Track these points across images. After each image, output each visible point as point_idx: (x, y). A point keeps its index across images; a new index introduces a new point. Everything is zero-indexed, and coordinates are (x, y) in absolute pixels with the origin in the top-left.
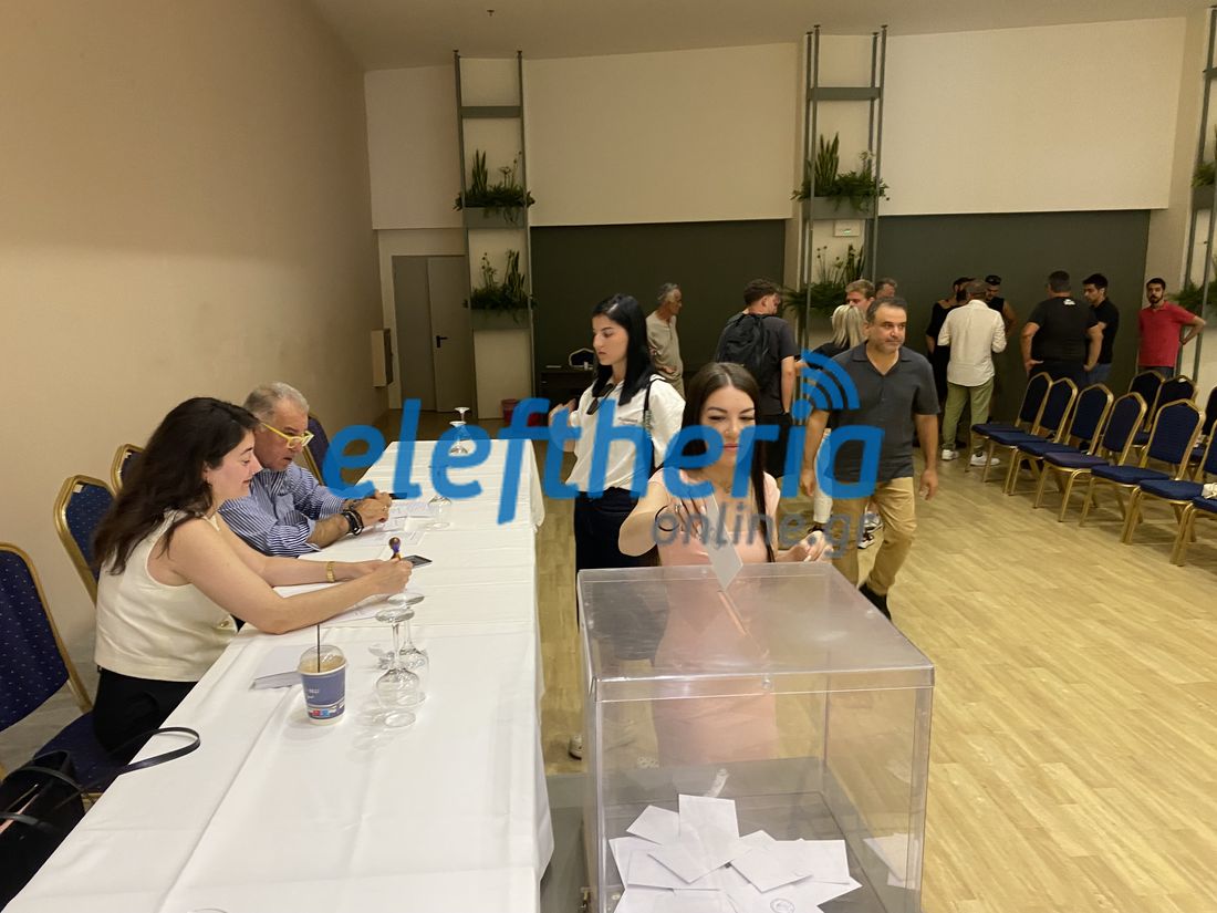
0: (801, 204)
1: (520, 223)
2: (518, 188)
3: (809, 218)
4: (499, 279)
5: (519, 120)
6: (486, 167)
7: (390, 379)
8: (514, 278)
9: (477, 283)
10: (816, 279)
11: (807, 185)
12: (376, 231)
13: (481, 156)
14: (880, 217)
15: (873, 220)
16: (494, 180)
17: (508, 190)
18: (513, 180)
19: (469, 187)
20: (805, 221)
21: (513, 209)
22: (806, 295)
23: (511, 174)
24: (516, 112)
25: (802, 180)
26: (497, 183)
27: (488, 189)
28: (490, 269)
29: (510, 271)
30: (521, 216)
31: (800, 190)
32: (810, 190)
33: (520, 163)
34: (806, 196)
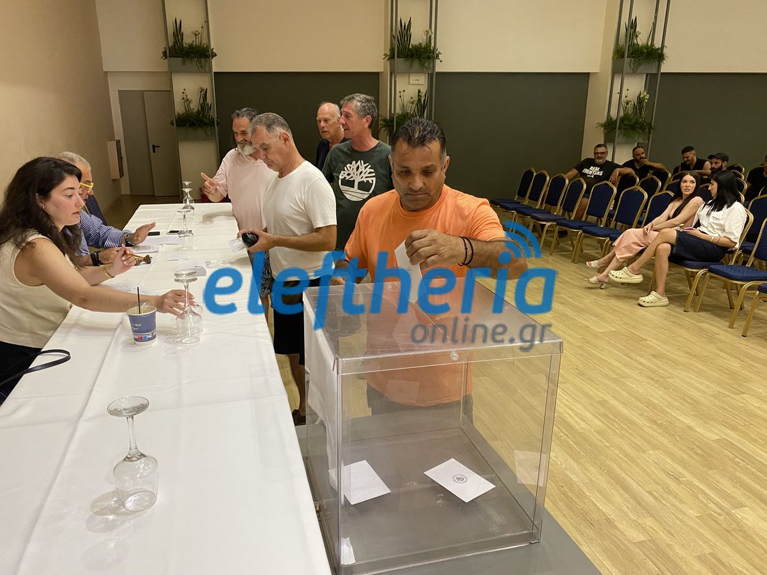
0: (388, 63)
1: (207, 69)
2: (205, 46)
3: (394, 72)
4: (194, 106)
6: (182, 31)
7: (122, 175)
8: (204, 106)
9: (179, 108)
10: (399, 111)
11: (392, 50)
12: (106, 72)
13: (178, 23)
14: (437, 73)
15: (433, 74)
16: (188, 40)
17: (197, 47)
18: (201, 40)
19: (171, 44)
20: (391, 74)
21: (203, 60)
22: (393, 121)
23: (199, 36)
25: (389, 47)
26: (190, 42)
27: (184, 45)
28: (187, 100)
29: (202, 101)
30: (207, 64)
31: (388, 53)
32: (394, 53)
33: (205, 29)
34: (392, 57)
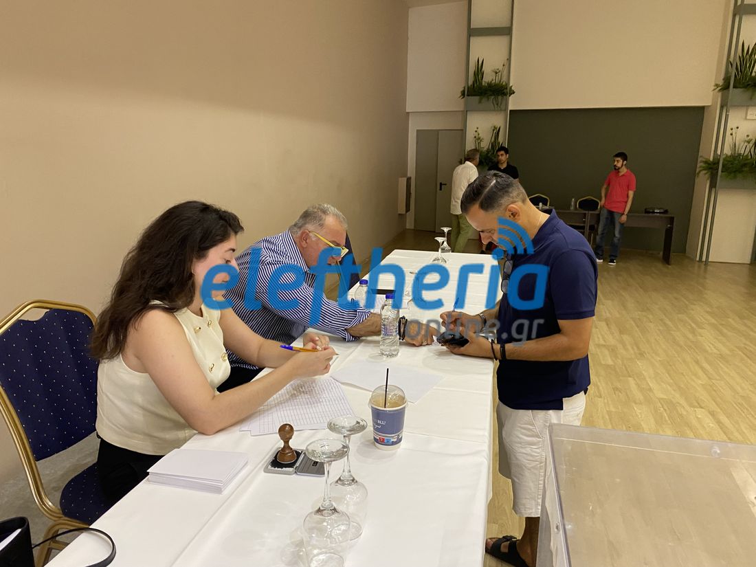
0: (720, 94)
1: (503, 107)
2: (504, 84)
3: (726, 105)
4: (485, 145)
5: (508, 37)
6: (483, 70)
7: (408, 209)
10: (727, 151)
11: (727, 79)
12: (408, 113)
13: (480, 63)
16: (488, 78)
17: (496, 85)
18: (501, 79)
19: (470, 83)
20: (722, 107)
21: (500, 97)
22: (718, 163)
23: (500, 74)
24: (507, 31)
25: (722, 76)
26: (490, 80)
27: (483, 84)
28: (479, 138)
29: (493, 140)
30: (504, 102)
31: (721, 82)
32: (729, 83)
33: (507, 66)
34: (725, 87)
